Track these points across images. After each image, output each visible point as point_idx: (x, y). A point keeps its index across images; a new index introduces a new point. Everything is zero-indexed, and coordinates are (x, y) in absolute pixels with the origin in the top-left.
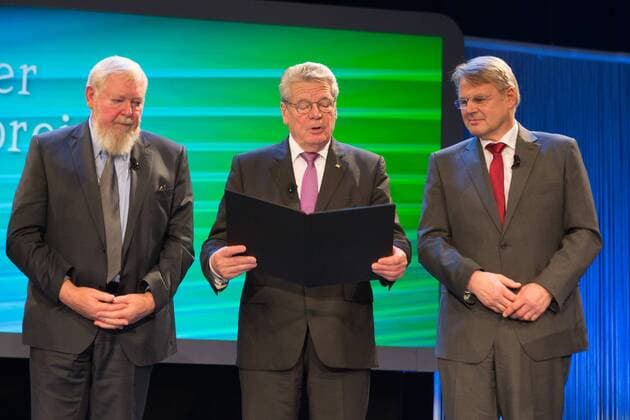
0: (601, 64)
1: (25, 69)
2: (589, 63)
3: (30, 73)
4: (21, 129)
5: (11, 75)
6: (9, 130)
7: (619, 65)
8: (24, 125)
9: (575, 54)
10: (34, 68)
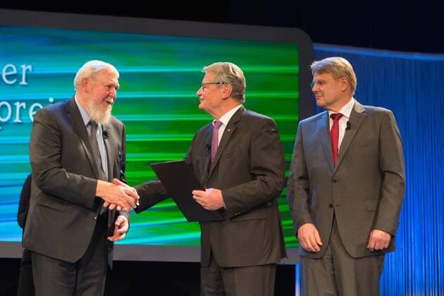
0: (403, 61)
1: (24, 67)
2: (396, 60)
3: (28, 70)
4: (22, 108)
5: (15, 71)
6: (14, 108)
7: (416, 61)
8: (24, 105)
9: (385, 54)
10: (30, 67)
